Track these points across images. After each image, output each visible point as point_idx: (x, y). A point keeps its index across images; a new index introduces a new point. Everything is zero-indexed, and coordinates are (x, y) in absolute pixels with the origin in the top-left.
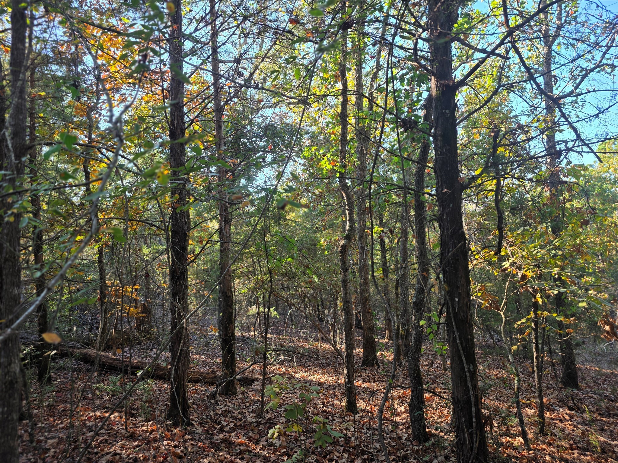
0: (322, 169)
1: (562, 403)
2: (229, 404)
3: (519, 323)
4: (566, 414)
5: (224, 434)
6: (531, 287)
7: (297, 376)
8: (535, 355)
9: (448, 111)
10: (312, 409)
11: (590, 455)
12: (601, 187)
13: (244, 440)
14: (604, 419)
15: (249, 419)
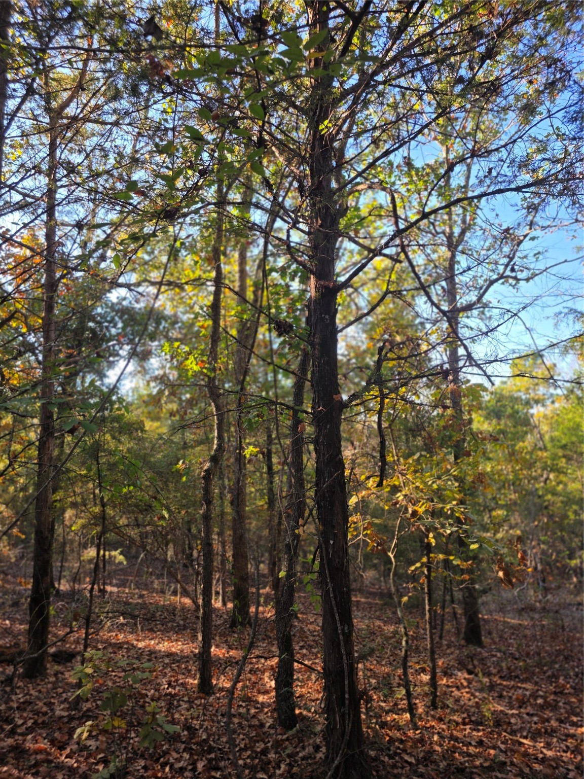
0: (187, 371)
1: (462, 666)
2: (32, 692)
3: (413, 568)
4: (465, 679)
5: (17, 737)
6: (423, 525)
7: (141, 645)
8: (427, 607)
9: (327, 317)
10: (152, 691)
11: (483, 730)
12: (512, 408)
13: (44, 744)
14: (505, 683)
15: (58, 713)
